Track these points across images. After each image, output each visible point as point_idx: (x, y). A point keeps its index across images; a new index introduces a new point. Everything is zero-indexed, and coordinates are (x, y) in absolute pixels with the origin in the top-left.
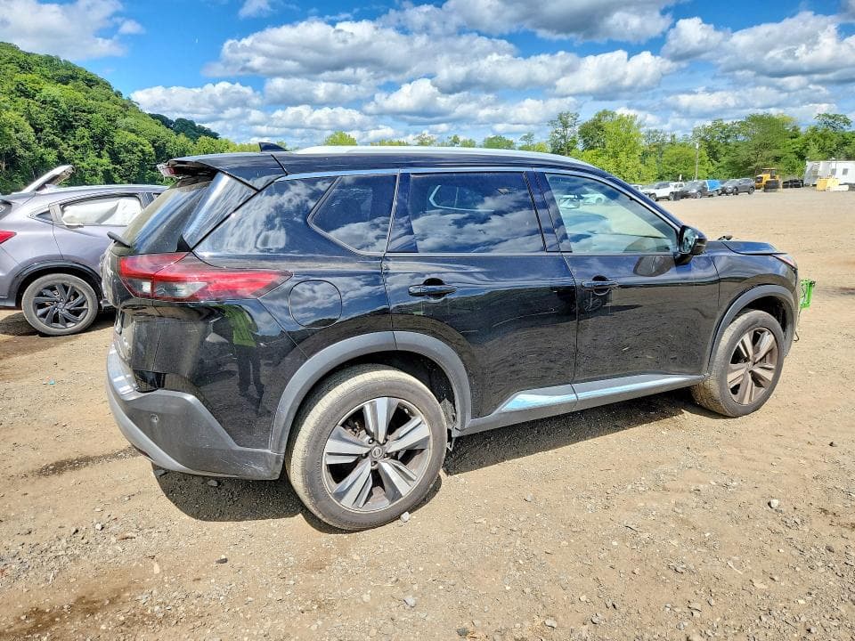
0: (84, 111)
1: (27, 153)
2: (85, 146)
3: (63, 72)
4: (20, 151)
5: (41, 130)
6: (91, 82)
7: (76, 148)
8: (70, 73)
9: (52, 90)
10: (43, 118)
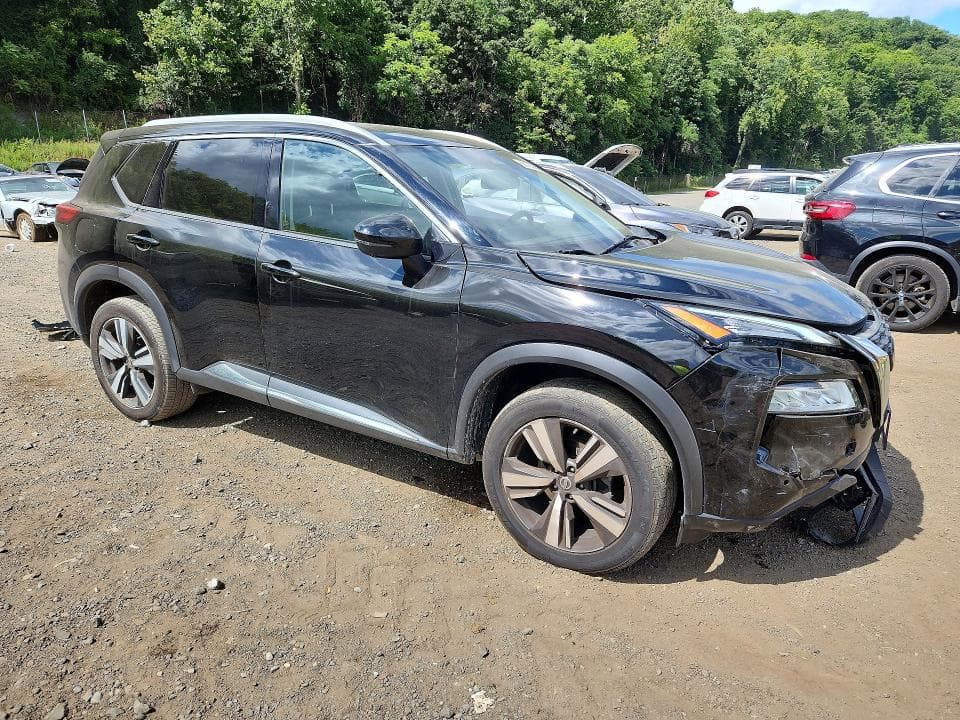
0: (915, 79)
1: (834, 131)
2: (902, 120)
3: (908, 34)
4: (827, 129)
5: (858, 105)
6: (938, 41)
7: (891, 122)
8: (916, 34)
9: (886, 57)
10: (865, 90)
